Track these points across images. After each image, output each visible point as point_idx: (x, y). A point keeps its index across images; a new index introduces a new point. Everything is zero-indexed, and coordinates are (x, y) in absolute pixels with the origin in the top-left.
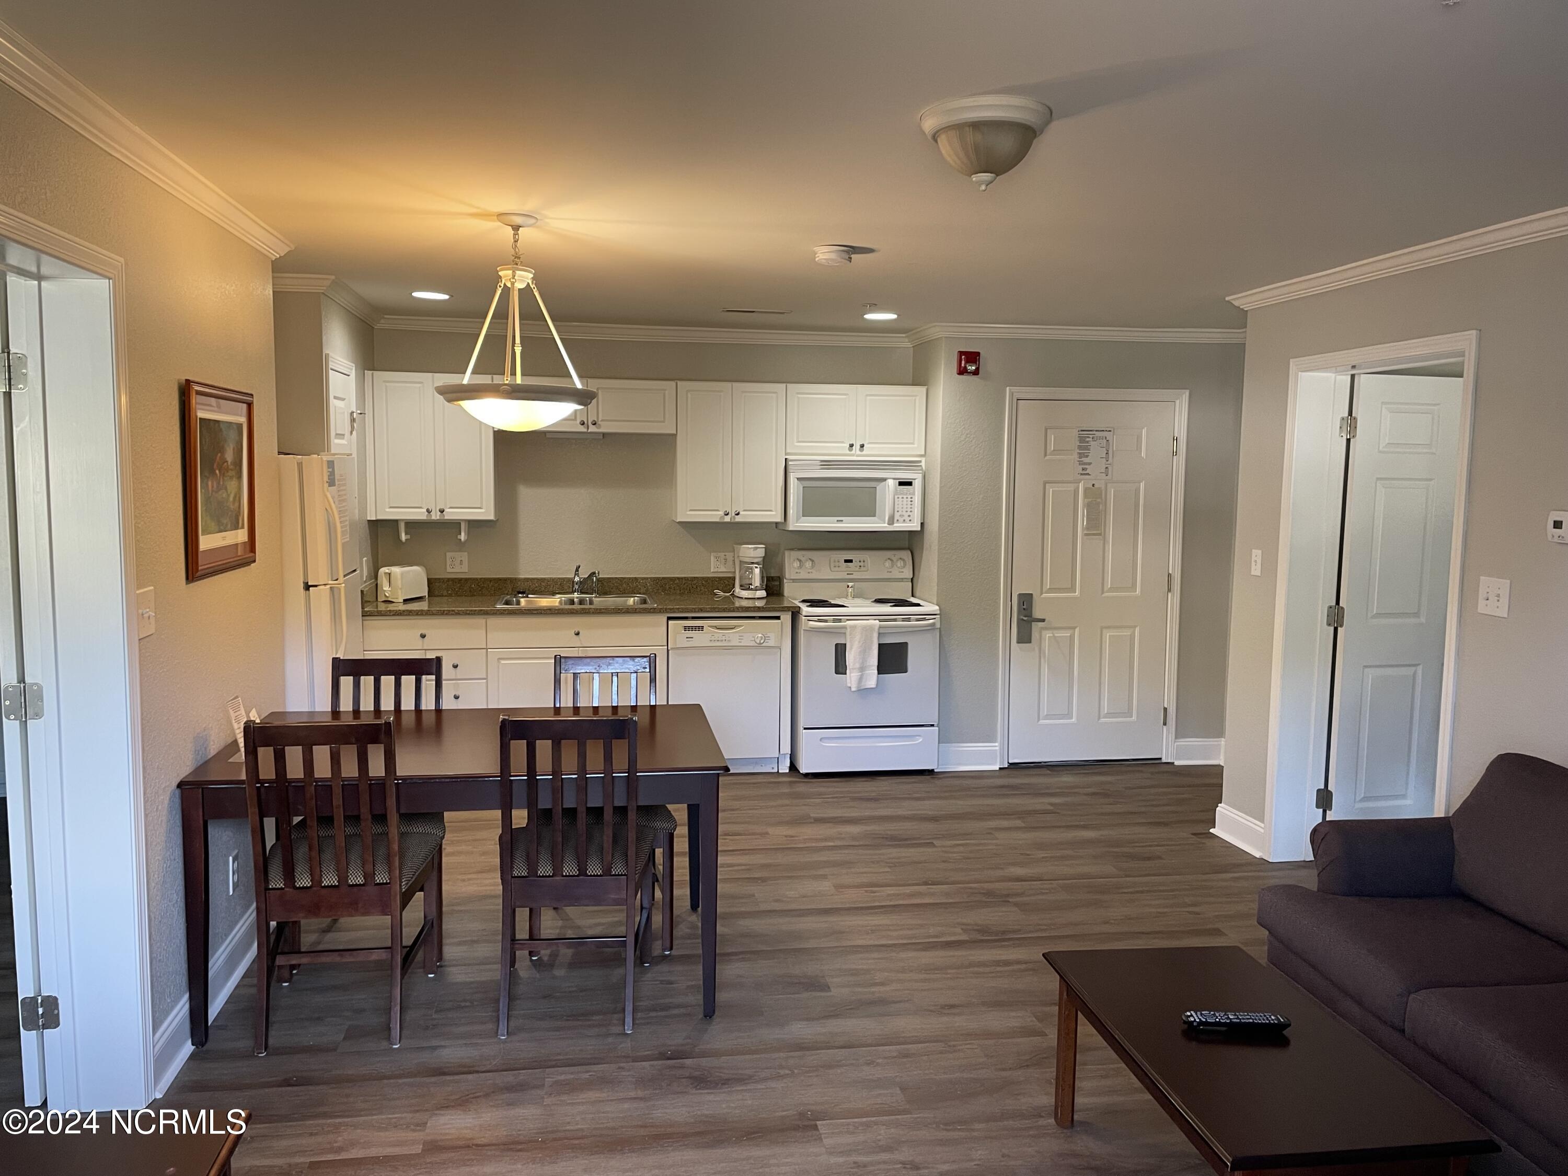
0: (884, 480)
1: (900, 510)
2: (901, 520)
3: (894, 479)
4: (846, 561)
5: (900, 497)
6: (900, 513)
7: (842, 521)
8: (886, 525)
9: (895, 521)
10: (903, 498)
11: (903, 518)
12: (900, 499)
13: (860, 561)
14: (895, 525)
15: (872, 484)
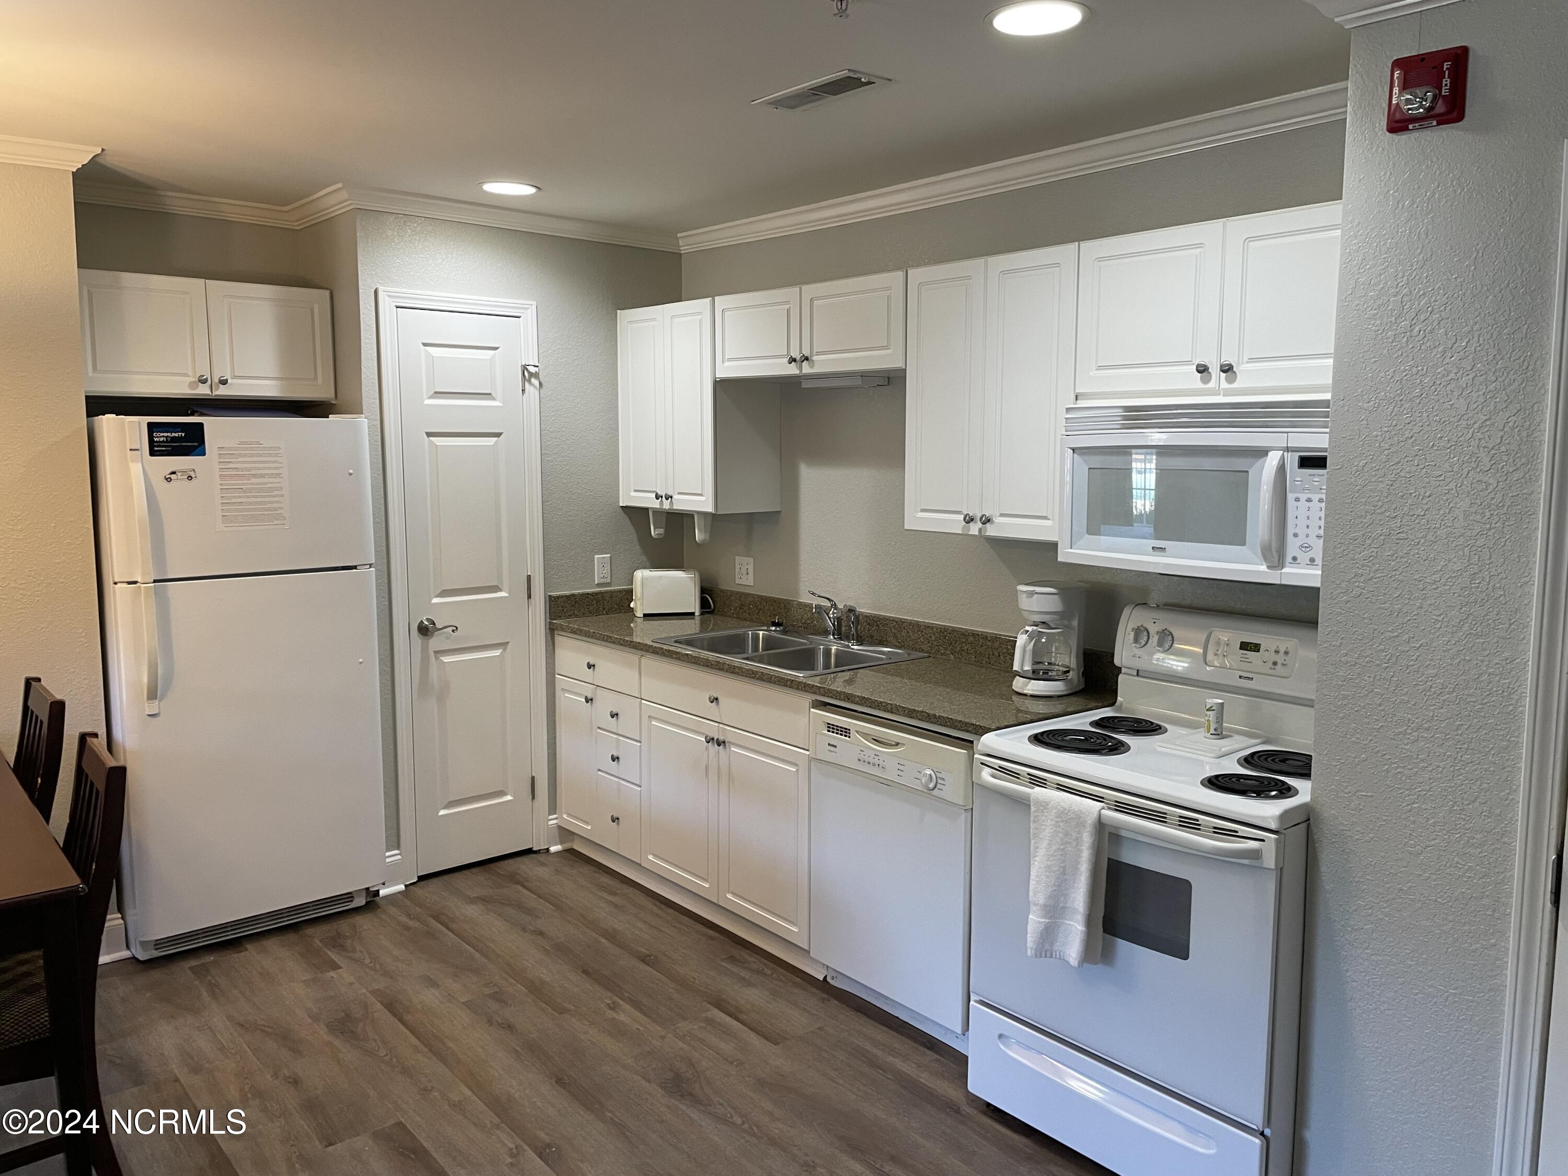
0: (1262, 453)
1: (1301, 531)
2: (1303, 557)
3: (1287, 449)
4: (1244, 646)
5: (1303, 497)
6: (1299, 541)
7: (1162, 549)
8: (1264, 568)
9: (1289, 559)
10: (1309, 500)
11: (1311, 554)
12: (1303, 504)
13: (1277, 652)
14: (1285, 570)
15: (1238, 463)
